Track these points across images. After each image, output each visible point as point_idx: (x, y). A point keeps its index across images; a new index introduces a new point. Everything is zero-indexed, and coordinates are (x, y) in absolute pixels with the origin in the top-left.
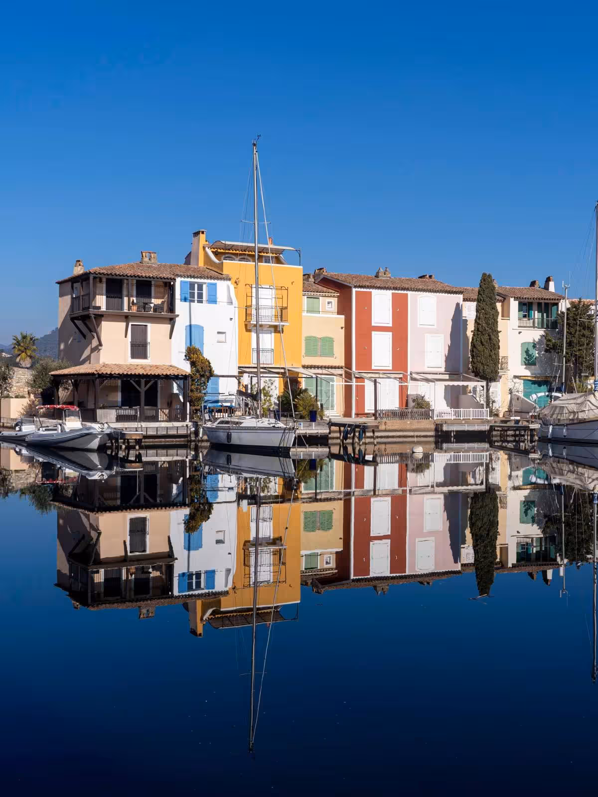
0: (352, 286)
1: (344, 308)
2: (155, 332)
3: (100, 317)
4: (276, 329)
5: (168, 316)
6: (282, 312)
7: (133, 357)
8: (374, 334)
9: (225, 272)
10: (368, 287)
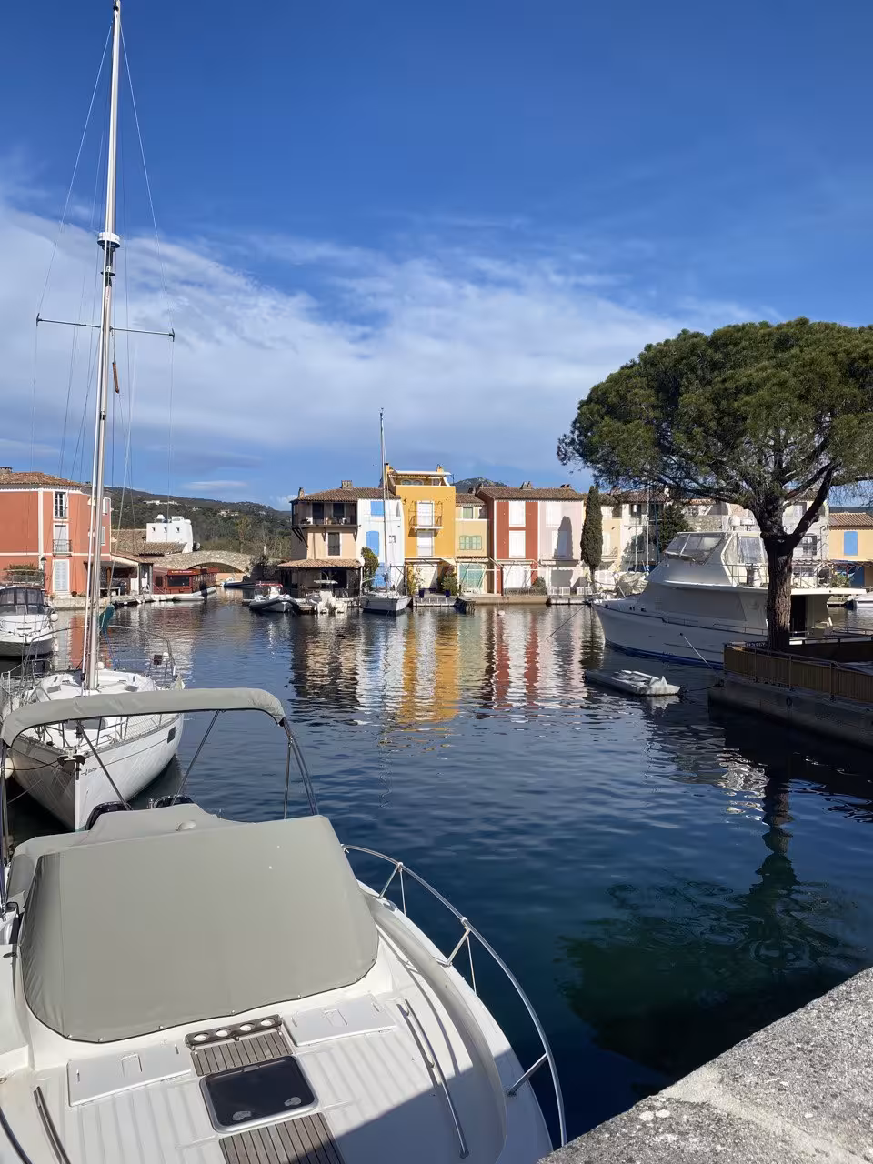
0: (494, 498)
1: (487, 514)
2: (345, 538)
3: (307, 529)
4: (435, 533)
5: (352, 525)
6: (439, 520)
7: (330, 554)
8: (512, 533)
9: (397, 493)
10: (506, 499)
